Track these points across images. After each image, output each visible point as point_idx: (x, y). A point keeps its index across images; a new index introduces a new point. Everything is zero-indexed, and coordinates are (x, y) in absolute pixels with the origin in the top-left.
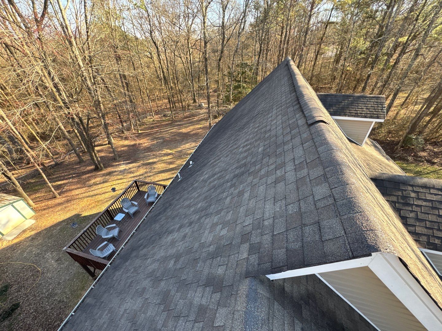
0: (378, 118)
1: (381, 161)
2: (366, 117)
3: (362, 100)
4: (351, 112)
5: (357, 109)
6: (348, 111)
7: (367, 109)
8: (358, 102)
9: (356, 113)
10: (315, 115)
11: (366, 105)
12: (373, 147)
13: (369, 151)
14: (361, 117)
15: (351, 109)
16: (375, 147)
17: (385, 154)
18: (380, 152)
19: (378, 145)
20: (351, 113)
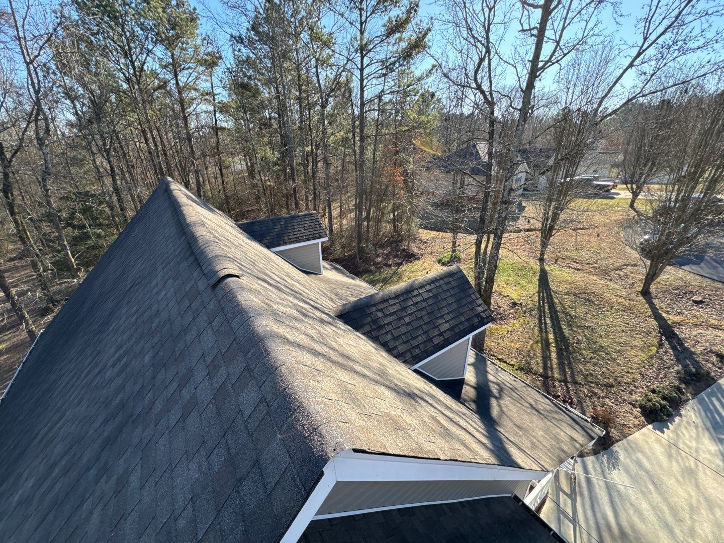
0: (321, 237)
1: (348, 283)
2: (308, 240)
3: (296, 221)
4: (290, 237)
5: (295, 233)
6: (286, 238)
7: (305, 230)
8: (293, 224)
9: (296, 238)
10: (218, 268)
11: (303, 226)
12: (333, 271)
13: (332, 277)
14: (304, 241)
15: (288, 234)
16: (336, 269)
17: (348, 274)
18: (344, 274)
19: (338, 266)
20: (290, 239)
